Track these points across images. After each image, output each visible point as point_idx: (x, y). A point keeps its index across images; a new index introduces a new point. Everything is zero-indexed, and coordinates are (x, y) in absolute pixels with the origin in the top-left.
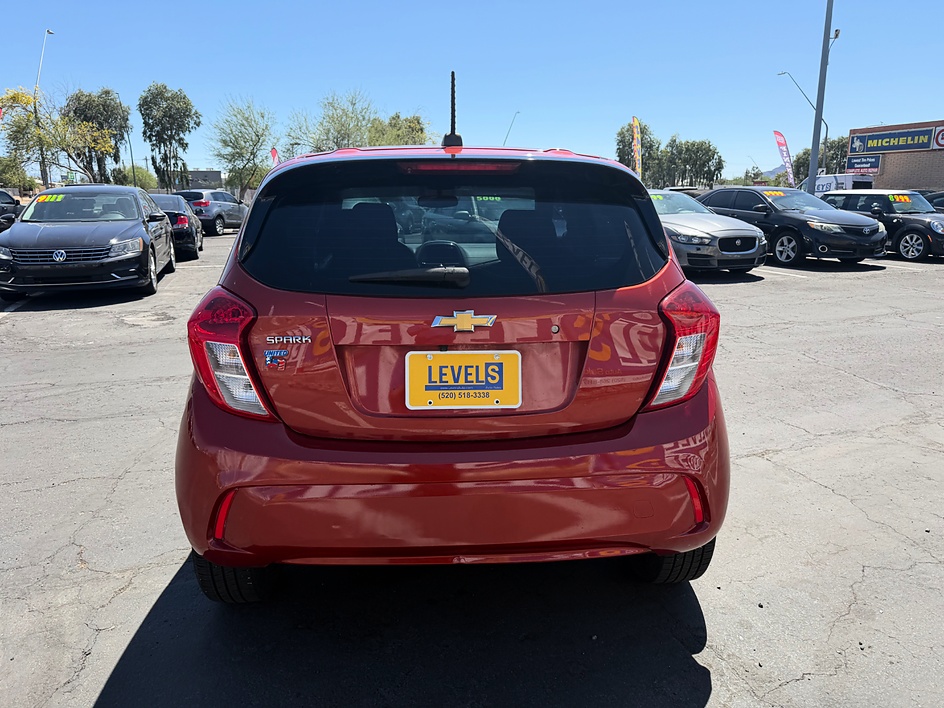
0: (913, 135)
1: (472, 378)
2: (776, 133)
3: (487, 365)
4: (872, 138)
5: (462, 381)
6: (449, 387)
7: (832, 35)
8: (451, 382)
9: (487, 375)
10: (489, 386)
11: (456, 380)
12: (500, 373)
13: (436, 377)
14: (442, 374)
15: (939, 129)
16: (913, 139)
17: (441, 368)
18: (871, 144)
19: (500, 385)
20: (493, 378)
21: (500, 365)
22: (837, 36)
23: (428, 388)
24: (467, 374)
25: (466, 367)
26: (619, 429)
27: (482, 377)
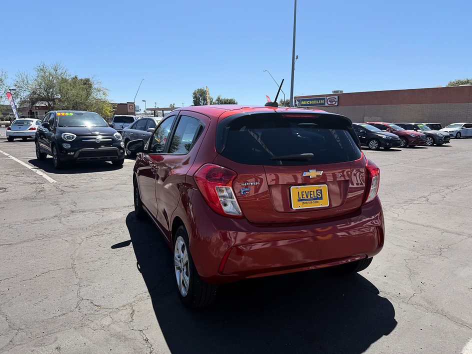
0: (318, 100)
1: (312, 196)
2: (267, 96)
3: (317, 190)
4: (303, 100)
5: (309, 198)
6: (305, 200)
7: (295, 58)
8: (306, 198)
9: (317, 194)
10: (318, 198)
11: (307, 197)
12: (321, 193)
13: (301, 196)
14: (302, 195)
15: (328, 98)
16: (318, 102)
17: (302, 192)
18: (303, 103)
19: (321, 198)
20: (319, 195)
21: (321, 190)
22: (297, 58)
23: (298, 200)
24: (311, 194)
25: (310, 192)
26: (357, 212)
27: (316, 196)
